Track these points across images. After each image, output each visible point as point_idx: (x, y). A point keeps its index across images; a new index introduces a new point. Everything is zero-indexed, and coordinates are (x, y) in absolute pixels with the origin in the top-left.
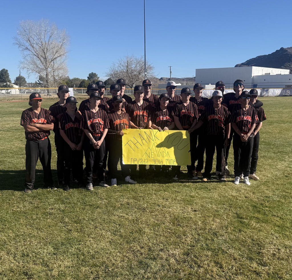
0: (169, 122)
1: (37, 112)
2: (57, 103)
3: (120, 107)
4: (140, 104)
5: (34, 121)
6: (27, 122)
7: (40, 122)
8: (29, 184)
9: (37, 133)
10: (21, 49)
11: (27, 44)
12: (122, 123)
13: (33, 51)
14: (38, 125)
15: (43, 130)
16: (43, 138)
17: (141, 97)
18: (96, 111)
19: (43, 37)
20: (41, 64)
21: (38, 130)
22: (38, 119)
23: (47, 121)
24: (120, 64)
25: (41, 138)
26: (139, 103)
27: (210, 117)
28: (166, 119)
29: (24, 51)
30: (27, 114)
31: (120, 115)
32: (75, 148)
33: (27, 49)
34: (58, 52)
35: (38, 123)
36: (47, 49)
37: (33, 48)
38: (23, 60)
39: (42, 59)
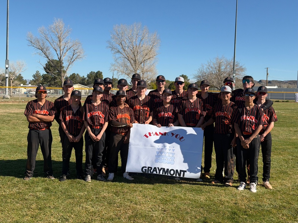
0: (171, 118)
1: (41, 104)
2: (62, 97)
3: (121, 102)
4: (142, 99)
5: (36, 112)
6: (29, 112)
7: (43, 113)
8: (29, 171)
9: (38, 124)
10: (113, 52)
11: (119, 48)
12: (124, 118)
13: (124, 54)
14: (39, 116)
15: (44, 121)
16: (43, 128)
17: (143, 92)
18: (97, 104)
19: (134, 41)
20: (131, 66)
21: (39, 120)
22: (41, 110)
23: (49, 113)
24: (209, 66)
25: (42, 128)
26: (140, 97)
27: (217, 114)
28: (168, 115)
29: (116, 54)
30: (31, 105)
31: (122, 109)
32: (72, 140)
33: (119, 51)
34: (147, 55)
35: (40, 114)
36: (137, 52)
37: (125, 51)
38: (114, 63)
39: (132, 61)
